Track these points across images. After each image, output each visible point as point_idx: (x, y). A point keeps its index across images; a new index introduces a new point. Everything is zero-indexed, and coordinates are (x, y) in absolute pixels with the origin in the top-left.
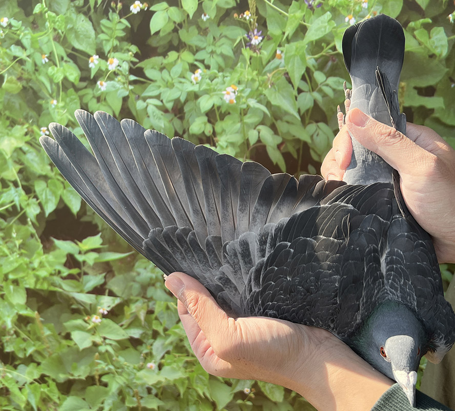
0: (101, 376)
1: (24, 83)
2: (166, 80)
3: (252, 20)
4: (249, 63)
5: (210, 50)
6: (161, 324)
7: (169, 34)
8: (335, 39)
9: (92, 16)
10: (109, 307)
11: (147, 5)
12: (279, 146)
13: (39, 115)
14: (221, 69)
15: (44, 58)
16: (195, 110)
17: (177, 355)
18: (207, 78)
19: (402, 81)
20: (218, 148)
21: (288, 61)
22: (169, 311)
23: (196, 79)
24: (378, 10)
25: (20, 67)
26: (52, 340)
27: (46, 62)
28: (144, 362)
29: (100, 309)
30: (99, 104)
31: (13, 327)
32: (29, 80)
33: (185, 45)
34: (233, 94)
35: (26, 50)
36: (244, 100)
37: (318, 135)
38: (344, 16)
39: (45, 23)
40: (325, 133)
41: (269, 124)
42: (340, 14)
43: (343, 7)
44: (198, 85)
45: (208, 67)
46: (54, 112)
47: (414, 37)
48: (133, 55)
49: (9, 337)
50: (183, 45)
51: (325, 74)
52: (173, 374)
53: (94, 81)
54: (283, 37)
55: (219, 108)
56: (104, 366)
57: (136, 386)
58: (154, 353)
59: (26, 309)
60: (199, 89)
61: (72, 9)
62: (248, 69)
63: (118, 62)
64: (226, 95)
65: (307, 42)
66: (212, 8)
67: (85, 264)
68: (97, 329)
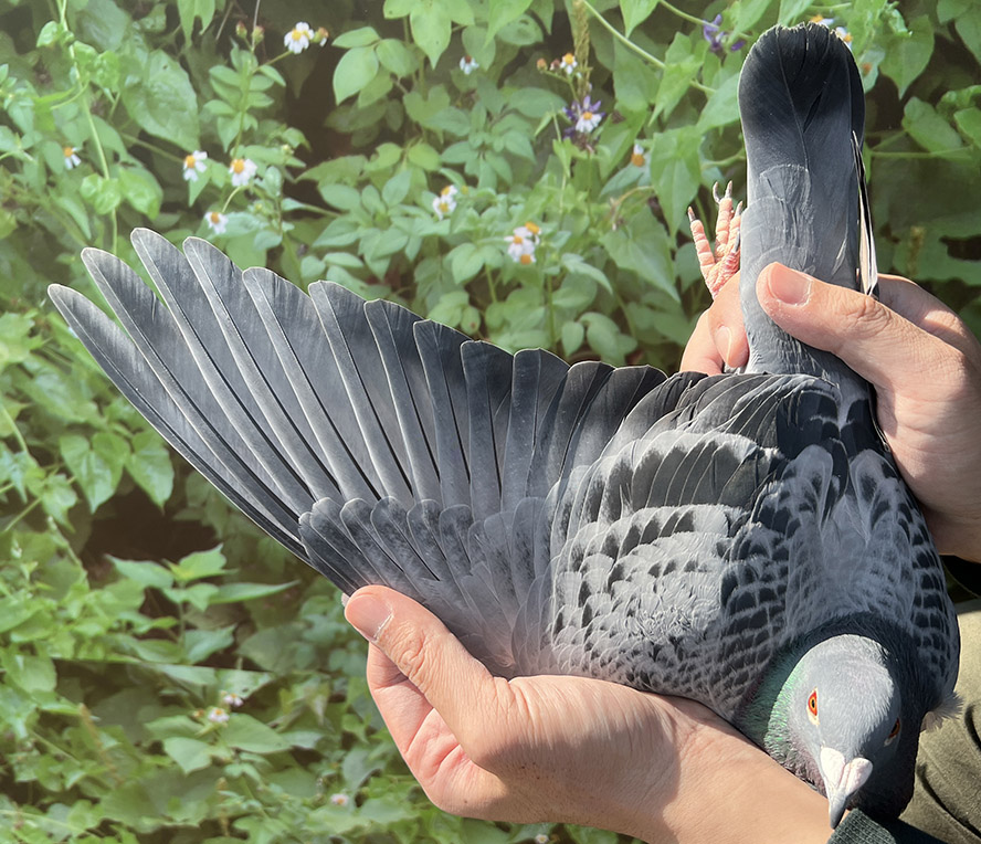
0: (232, 820)
1: (22, 215)
2: (372, 211)
3: (579, 75)
4: (568, 173)
5: (478, 143)
6: (361, 721)
7: (380, 102)
9: (191, 59)
10: (245, 691)
11: (327, 34)
12: (629, 357)
14: (502, 186)
15: (69, 156)
17: (395, 778)
18: (469, 207)
19: (916, 225)
21: (658, 169)
23: (443, 207)
24: (874, 60)
25: (8, 177)
26: (122, 757)
27: (74, 166)
28: (326, 793)
29: (225, 695)
31: (30, 736)
32: (32, 208)
33: (418, 127)
34: (528, 243)
35: (21, 134)
36: (554, 257)
39: (69, 71)
41: (609, 310)
44: (448, 222)
45: (472, 181)
47: (954, 126)
48: (292, 152)
49: (23, 755)
50: (414, 129)
52: (386, 813)
53: (196, 213)
54: (649, 117)
55: (496, 273)
56: (238, 802)
57: (309, 837)
58: (346, 775)
59: (58, 699)
60: (451, 227)
61: (137, 37)
62: (566, 188)
63: (255, 167)
64: (513, 245)
65: (704, 129)
66: (486, 44)
67: (189, 607)
68: (221, 733)
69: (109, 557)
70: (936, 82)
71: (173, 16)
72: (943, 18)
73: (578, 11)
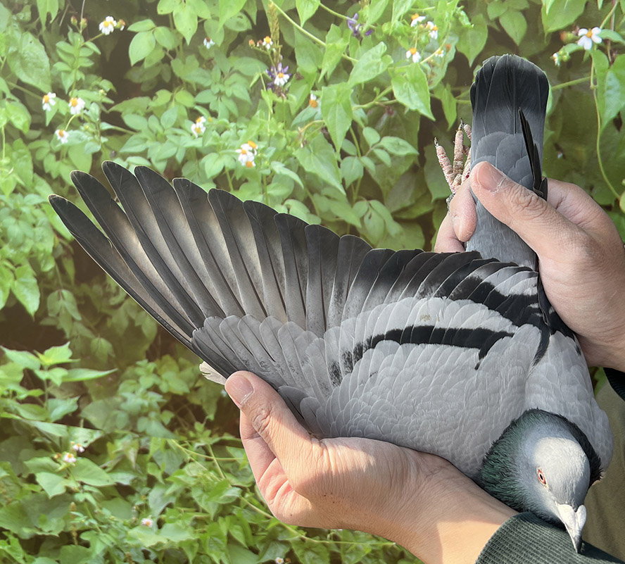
0: (79, 532)
2: (155, 131)
3: (274, 50)
4: (272, 111)
5: (217, 91)
6: (159, 468)
7: (157, 65)
8: (392, 82)
9: (45, 37)
10: (86, 442)
11: (124, 23)
14: (232, 118)
16: (198, 175)
17: (182, 509)
18: (213, 130)
21: (326, 111)
22: (170, 451)
24: (452, 42)
26: (10, 484)
29: (73, 445)
30: (58, 162)
33: (181, 80)
34: (252, 154)
36: (266, 163)
37: (370, 218)
38: (404, 49)
40: (380, 215)
41: (302, 198)
42: (398, 45)
43: (403, 36)
44: (201, 139)
45: (214, 114)
48: (106, 94)
50: (178, 82)
51: (379, 132)
52: (177, 534)
53: (49, 130)
54: (319, 77)
55: (232, 172)
56: (83, 521)
57: (128, 548)
58: (151, 505)
60: (203, 145)
61: (15, 24)
62: (271, 121)
63: (84, 103)
64: (241, 155)
65: (353, 85)
66: (219, 30)
67: (50, 383)
68: (71, 471)
71: (35, 12)
72: (492, 15)
73: (272, 10)
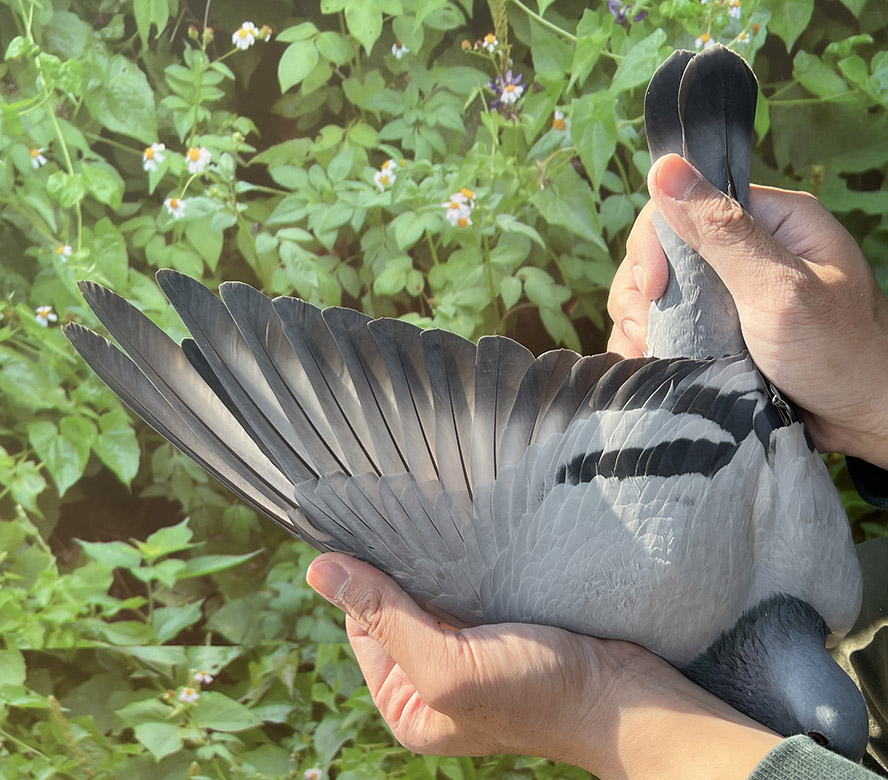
2: (319, 188)
3: (500, 53)
4: (497, 141)
5: (413, 119)
6: (330, 690)
7: (322, 89)
9: (148, 61)
10: (215, 667)
11: (270, 31)
12: (565, 308)
13: (31, 281)
14: (437, 158)
15: (35, 157)
16: (385, 246)
17: (368, 747)
18: (407, 178)
19: (816, 164)
20: (437, 319)
21: (577, 133)
22: (347, 662)
23: (384, 181)
24: (761, 20)
27: (40, 165)
28: (299, 769)
29: (195, 673)
30: (170, 248)
32: (1, 207)
33: (358, 110)
34: (466, 207)
36: (489, 218)
38: (692, 36)
39: (35, 79)
41: (543, 263)
42: (683, 32)
44: (389, 193)
45: (409, 155)
46: (66, 272)
47: (839, 73)
48: (243, 139)
50: (354, 111)
53: (158, 198)
54: (566, 86)
55: (436, 237)
58: (318, 747)
59: (27, 693)
60: (393, 200)
61: (97, 45)
62: (496, 155)
63: (211, 155)
64: (451, 210)
65: (617, 92)
66: (415, 31)
67: (157, 584)
68: (191, 714)
69: (77, 540)
70: (819, 36)
71: (130, 23)
